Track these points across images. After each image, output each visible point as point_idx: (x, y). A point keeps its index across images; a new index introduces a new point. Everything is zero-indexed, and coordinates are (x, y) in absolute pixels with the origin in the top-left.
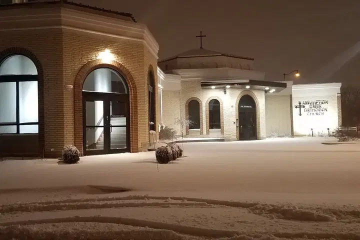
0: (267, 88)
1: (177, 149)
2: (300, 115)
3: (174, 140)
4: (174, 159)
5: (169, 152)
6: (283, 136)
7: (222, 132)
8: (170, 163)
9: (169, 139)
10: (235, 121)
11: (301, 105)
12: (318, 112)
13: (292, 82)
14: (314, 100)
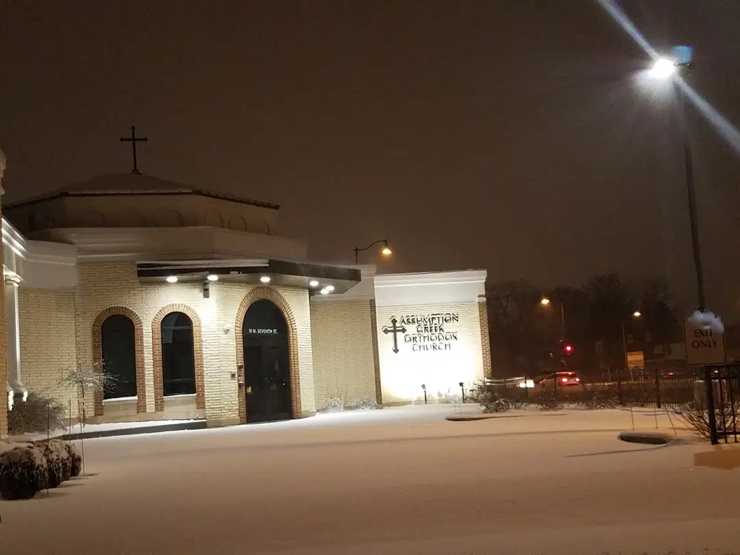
0: (314, 283)
1: (64, 455)
2: (396, 351)
3: (59, 433)
4: (54, 483)
5: (38, 462)
6: (357, 407)
7: (201, 403)
8: (43, 496)
9: (41, 430)
10: (235, 370)
11: (397, 325)
12: (437, 342)
13: (373, 268)
14: (427, 313)
